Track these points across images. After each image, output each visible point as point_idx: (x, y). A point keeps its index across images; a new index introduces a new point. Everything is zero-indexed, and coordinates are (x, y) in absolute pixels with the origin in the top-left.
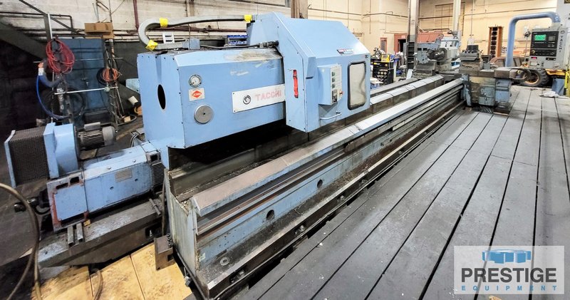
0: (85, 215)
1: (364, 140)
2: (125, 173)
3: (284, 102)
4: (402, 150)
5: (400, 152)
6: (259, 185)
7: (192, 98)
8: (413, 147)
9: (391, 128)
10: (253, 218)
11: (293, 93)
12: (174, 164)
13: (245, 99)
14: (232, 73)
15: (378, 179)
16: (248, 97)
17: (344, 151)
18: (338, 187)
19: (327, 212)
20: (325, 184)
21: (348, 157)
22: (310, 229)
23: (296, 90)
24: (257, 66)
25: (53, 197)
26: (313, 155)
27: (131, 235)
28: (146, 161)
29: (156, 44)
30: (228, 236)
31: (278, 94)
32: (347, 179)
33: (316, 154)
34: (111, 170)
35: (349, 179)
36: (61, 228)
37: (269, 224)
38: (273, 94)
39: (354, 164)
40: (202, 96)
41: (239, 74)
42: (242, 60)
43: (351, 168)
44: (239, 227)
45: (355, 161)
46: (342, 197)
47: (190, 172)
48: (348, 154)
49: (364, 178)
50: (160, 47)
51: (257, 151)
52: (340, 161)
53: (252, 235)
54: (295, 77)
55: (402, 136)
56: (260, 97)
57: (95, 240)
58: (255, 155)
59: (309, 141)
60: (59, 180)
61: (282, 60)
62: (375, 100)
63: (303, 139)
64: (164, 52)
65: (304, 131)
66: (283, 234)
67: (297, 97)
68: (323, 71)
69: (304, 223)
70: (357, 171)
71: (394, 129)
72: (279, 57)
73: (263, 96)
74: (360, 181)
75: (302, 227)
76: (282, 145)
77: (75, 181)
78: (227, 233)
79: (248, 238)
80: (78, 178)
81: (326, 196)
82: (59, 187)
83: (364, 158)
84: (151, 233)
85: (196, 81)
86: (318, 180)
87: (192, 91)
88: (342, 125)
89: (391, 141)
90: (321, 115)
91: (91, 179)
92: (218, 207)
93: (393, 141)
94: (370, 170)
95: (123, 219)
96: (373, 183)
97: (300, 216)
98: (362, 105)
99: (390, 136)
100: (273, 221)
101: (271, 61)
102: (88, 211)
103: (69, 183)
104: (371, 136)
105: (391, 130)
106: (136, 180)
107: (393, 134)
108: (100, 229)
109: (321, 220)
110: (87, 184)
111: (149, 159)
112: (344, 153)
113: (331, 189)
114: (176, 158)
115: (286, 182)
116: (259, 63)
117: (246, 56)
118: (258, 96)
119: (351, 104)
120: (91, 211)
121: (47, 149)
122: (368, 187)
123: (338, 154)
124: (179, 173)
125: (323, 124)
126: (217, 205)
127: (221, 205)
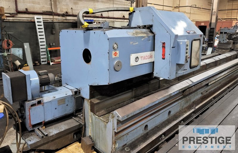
0: (43, 122)
1: (194, 89)
2: (62, 101)
3: (153, 62)
4: (214, 98)
5: (213, 99)
6: (146, 108)
7: (114, 56)
8: (220, 97)
9: (208, 84)
10: (139, 128)
11: (161, 57)
12: (92, 96)
13: (136, 59)
14: (131, 42)
15: (201, 114)
16: (137, 57)
17: (183, 95)
18: (179, 116)
19: (175, 129)
20: (172, 113)
21: (184, 99)
22: (167, 137)
23: (164, 55)
24: (143, 39)
25: (29, 111)
26: (170, 94)
27: (67, 136)
28: (72, 94)
29: (88, 24)
30: (128, 136)
31: (151, 57)
32: (184, 112)
33: (171, 94)
34: (56, 98)
35: (185, 112)
36: (32, 129)
37: (145, 133)
38: (149, 57)
39: (187, 104)
40: (118, 55)
41: (134, 44)
42: (136, 36)
43: (185, 106)
44: (133, 132)
45: (187, 102)
46: (182, 122)
47: (102, 101)
48: (185, 96)
49: (194, 112)
50: (91, 26)
51: (133, 92)
52: (180, 101)
53: (138, 137)
54: (164, 47)
55: (212, 89)
56: (143, 58)
57: (53, 136)
58: (132, 94)
59: (159, 88)
60: (32, 102)
61: (154, 36)
62: (202, 63)
63: (156, 87)
64: (91, 29)
65: (168, 79)
66: (155, 138)
67: (164, 59)
68: (181, 43)
69: (164, 134)
70: (189, 108)
71: (209, 84)
72: (153, 35)
73: (144, 57)
74: (191, 114)
75: (163, 136)
76: (146, 89)
77: (39, 102)
78: (127, 134)
79: (136, 139)
80: (40, 101)
81: (174, 120)
82: (32, 105)
83: (192, 100)
84: (75, 137)
85: (115, 46)
86: (169, 111)
87: (114, 52)
88: (177, 80)
89: (207, 92)
90: (177, 70)
91: (47, 102)
92: (128, 117)
93: (208, 92)
94: (197, 107)
95: (63, 127)
96: (198, 116)
97: (162, 129)
98: (196, 66)
99: (207, 89)
100: (147, 131)
101: (149, 37)
102: (45, 121)
103: (37, 104)
104: (198, 87)
105: (207, 85)
106: (67, 105)
107: (208, 88)
108: (53, 131)
109: (172, 133)
110: (45, 105)
111: (74, 93)
112: (183, 96)
113: (176, 117)
114: (92, 92)
115: (155, 109)
116: (144, 38)
117: (137, 33)
118: (142, 57)
119: (192, 65)
120: (46, 121)
121: (27, 83)
122: (196, 118)
123: (180, 96)
124: (95, 101)
125: (178, 76)
126: (128, 116)
127: (130, 116)
